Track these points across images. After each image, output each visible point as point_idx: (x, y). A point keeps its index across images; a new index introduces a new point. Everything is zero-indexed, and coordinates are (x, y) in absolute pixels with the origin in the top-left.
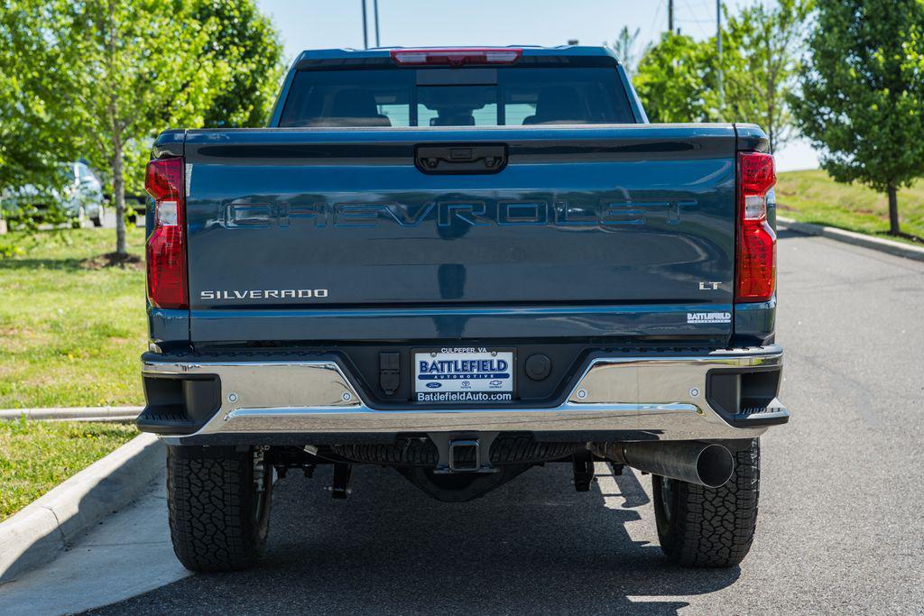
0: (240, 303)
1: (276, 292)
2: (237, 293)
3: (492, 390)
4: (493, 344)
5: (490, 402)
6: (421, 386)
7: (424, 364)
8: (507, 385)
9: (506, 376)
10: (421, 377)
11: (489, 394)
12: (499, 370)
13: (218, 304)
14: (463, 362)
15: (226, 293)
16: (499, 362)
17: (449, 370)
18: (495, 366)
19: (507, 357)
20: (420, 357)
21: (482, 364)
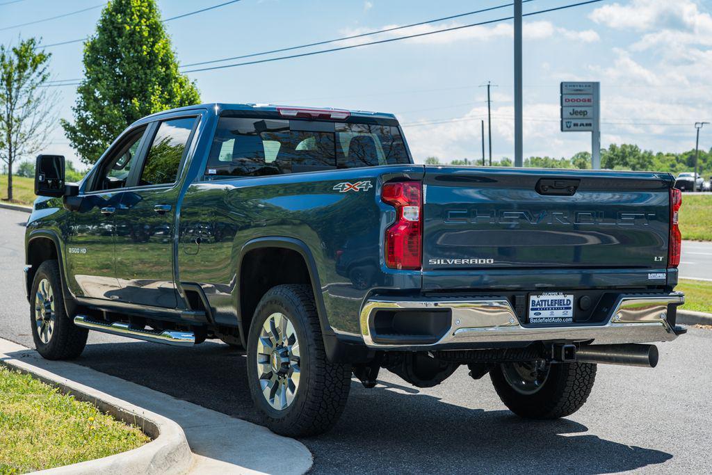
0: (449, 267)
1: (468, 260)
2: (448, 260)
3: (563, 316)
4: (565, 290)
5: (562, 323)
6: (532, 314)
7: (533, 301)
8: (570, 313)
9: (570, 308)
10: (532, 309)
11: (562, 318)
12: (567, 305)
13: (439, 267)
14: (552, 301)
15: (442, 260)
16: (567, 300)
17: (545, 305)
18: (565, 303)
19: (571, 297)
20: (533, 298)
21: (560, 302)
